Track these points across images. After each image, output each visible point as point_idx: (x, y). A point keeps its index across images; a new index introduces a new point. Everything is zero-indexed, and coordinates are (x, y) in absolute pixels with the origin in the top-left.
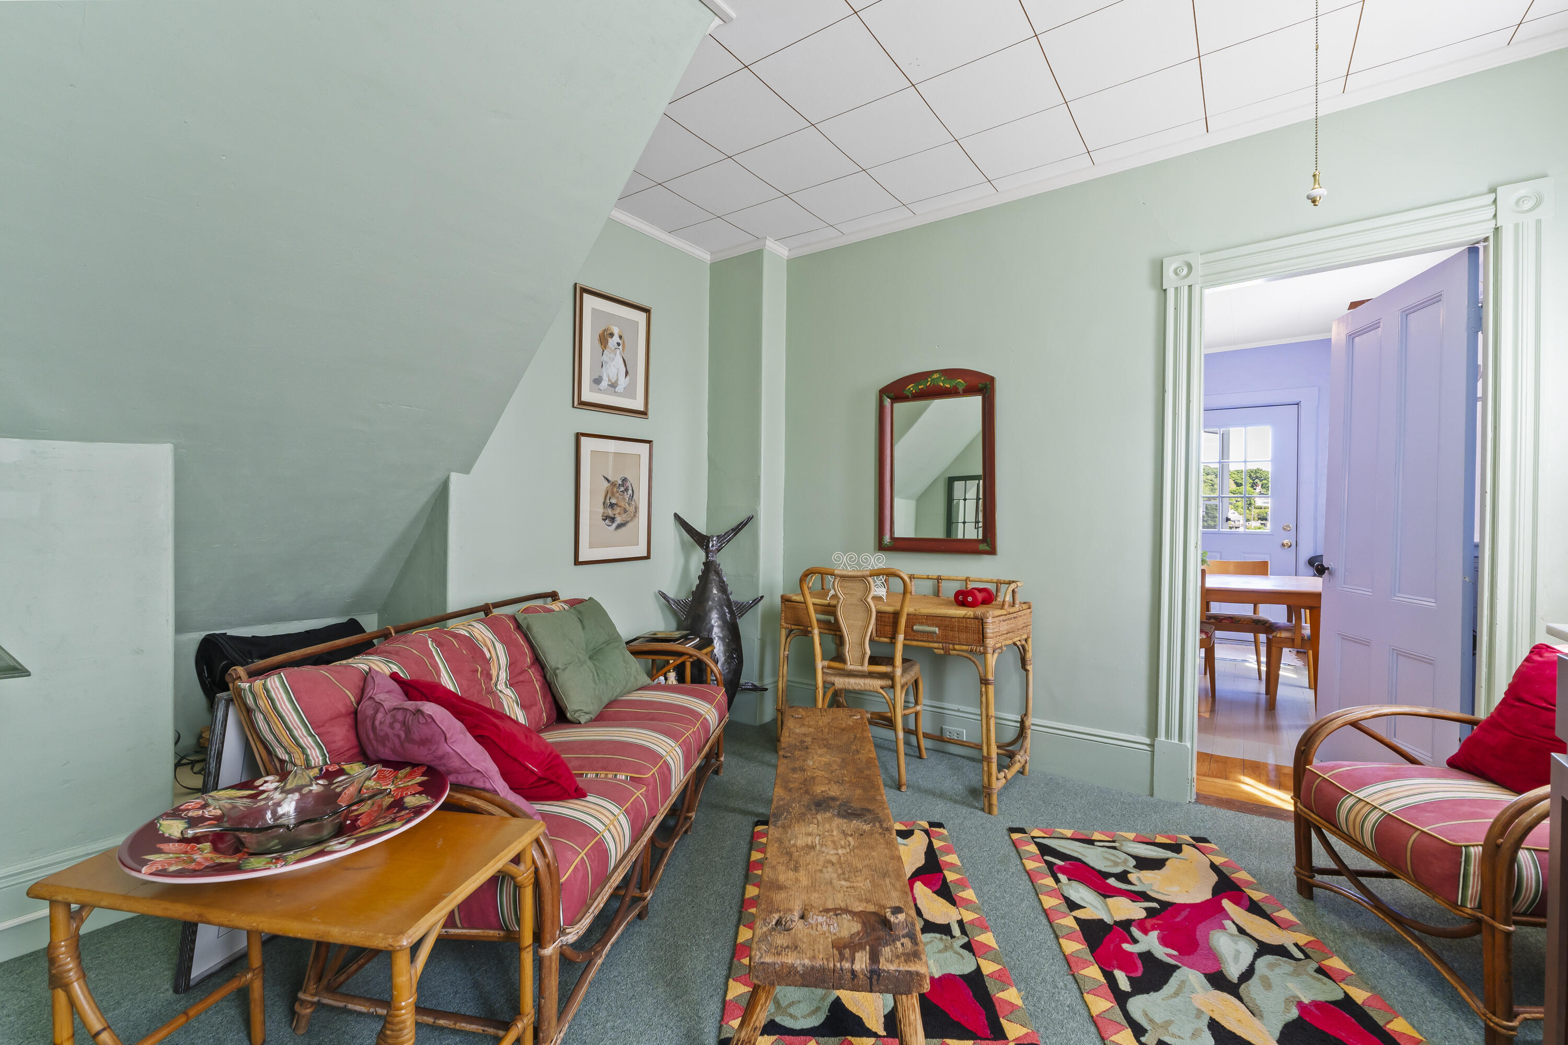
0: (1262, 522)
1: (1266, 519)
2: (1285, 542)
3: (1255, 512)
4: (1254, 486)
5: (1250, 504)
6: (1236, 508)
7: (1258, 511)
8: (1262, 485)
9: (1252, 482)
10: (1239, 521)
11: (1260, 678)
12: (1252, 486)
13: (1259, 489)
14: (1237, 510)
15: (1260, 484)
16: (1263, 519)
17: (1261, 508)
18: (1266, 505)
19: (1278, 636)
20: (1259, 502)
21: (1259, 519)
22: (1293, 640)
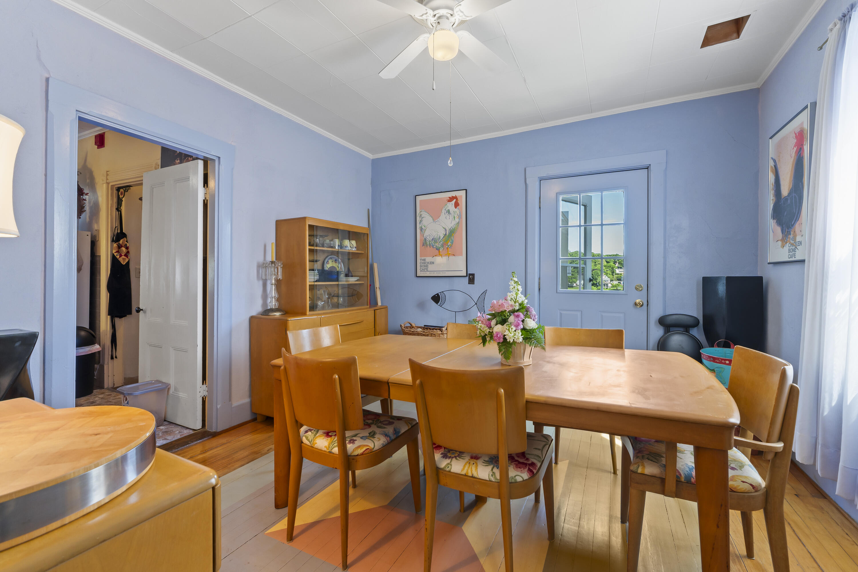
0: (619, 281)
1: (620, 280)
2: (638, 301)
3: (615, 276)
4: (615, 263)
5: (613, 272)
6: (607, 274)
7: (616, 276)
8: (619, 263)
9: (614, 261)
10: (608, 281)
11: (615, 473)
12: (614, 263)
13: (617, 265)
14: (607, 275)
15: (618, 262)
16: (619, 279)
17: (618, 274)
18: (621, 273)
19: (640, 470)
20: (618, 271)
21: (617, 280)
22: (663, 481)
